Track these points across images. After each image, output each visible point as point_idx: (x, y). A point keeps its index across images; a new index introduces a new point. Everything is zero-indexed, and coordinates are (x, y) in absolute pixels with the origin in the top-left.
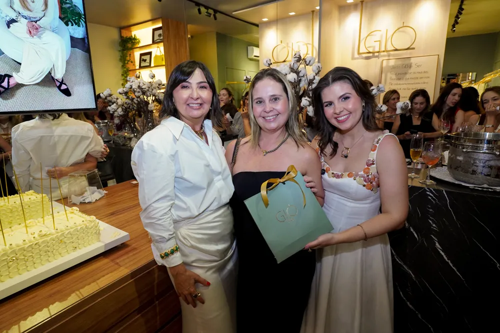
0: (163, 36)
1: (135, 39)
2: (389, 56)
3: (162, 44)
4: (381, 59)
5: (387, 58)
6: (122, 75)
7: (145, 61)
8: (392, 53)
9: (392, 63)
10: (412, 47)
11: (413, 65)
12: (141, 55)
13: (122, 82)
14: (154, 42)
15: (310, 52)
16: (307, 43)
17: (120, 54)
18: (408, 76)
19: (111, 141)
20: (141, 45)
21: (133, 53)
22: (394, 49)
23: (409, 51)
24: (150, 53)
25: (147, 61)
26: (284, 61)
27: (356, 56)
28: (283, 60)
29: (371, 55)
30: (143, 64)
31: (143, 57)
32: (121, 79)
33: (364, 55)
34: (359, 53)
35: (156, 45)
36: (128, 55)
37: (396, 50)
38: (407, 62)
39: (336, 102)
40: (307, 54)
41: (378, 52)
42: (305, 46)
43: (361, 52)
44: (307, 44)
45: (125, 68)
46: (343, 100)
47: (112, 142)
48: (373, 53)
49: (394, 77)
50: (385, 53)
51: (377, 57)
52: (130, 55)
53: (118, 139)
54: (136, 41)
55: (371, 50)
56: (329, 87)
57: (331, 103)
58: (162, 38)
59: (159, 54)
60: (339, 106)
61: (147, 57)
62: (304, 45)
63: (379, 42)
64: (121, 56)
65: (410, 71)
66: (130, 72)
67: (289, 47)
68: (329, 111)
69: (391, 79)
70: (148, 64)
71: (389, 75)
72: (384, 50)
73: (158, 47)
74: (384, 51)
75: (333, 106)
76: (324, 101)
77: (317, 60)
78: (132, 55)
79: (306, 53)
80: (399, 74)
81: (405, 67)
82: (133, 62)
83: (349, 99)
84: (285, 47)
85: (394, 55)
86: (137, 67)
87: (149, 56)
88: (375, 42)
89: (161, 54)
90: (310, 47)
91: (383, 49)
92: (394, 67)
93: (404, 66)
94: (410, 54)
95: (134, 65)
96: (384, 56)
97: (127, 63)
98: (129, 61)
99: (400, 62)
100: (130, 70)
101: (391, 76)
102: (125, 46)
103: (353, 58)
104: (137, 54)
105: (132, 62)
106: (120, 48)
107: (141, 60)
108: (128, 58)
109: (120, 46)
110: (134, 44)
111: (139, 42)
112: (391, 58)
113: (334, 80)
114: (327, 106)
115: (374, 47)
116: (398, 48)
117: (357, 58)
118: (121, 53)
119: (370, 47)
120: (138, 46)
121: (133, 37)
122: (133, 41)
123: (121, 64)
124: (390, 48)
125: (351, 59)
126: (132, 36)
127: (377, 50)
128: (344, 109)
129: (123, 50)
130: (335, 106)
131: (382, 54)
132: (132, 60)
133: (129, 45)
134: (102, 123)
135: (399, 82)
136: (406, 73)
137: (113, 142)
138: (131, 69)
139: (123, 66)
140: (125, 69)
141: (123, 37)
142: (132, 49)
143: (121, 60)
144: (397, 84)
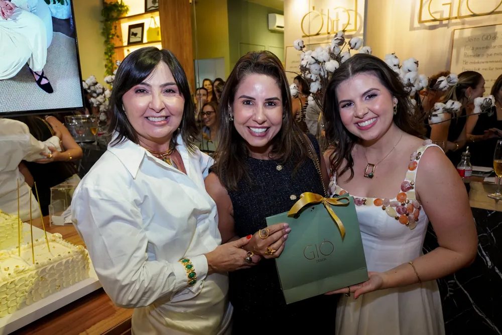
0: (158, 2)
1: (122, 6)
2: (463, 24)
3: (157, 13)
4: (452, 28)
5: (460, 27)
6: (106, 53)
7: (135, 35)
8: (467, 19)
9: (468, 33)
10: (498, 10)
11: (498, 35)
12: (131, 27)
13: (105, 63)
14: (147, 11)
15: (352, 21)
16: (347, 9)
17: (102, 26)
18: (490, 51)
19: (94, 142)
20: (129, 14)
21: (120, 24)
22: (472, 14)
23: (493, 16)
24: (142, 25)
25: (138, 36)
26: (318, 34)
27: (416, 24)
28: (316, 33)
29: (437, 24)
30: (133, 39)
31: (133, 30)
32: (104, 59)
33: (428, 24)
34: (420, 22)
35: (149, 15)
36: (113, 27)
37: (474, 15)
38: (490, 31)
39: (358, 101)
40: (348, 24)
41: (448, 19)
42: (346, 13)
43: (423, 19)
44: (348, 11)
45: (109, 44)
46: (368, 98)
47: (96, 143)
48: (441, 20)
49: (470, 52)
50: (458, 20)
51: (446, 25)
52: (116, 27)
53: (104, 140)
54: (123, 9)
55: (438, 16)
56: (348, 80)
57: (349, 103)
58: (157, 5)
59: (153, 26)
60: (362, 107)
61: (138, 30)
62: (344, 11)
63: (449, 5)
64: (104, 29)
65: (493, 44)
66: (116, 50)
67: (325, 15)
68: (347, 114)
69: (466, 55)
70: (140, 40)
71: (463, 51)
72: (457, 16)
73: (152, 17)
74: (456, 18)
75: (352, 106)
76: (340, 100)
77: (362, 32)
78: (118, 28)
79: (347, 22)
80: (477, 48)
81: (487, 39)
82: (120, 37)
83: (376, 97)
84: (318, 15)
85: (470, 23)
86: (125, 44)
87: (140, 28)
88: (443, 5)
89: (157, 27)
90: (352, 14)
91: (455, 14)
92: (470, 39)
93: (486, 37)
94: (496, 19)
95: (121, 40)
96: (456, 24)
97: (112, 38)
98: (113, 35)
99: (478, 33)
100: (116, 48)
101: (465, 51)
102: (108, 15)
103: (412, 28)
104: (124, 26)
105: (118, 37)
106: (102, 18)
107: (131, 34)
108: (113, 31)
109: (102, 15)
110: (120, 12)
111: (127, 10)
112: (466, 26)
113: (355, 71)
114: (344, 106)
115: (442, 13)
116: (477, 12)
117: (418, 29)
118: (103, 24)
119: (436, 12)
120: (127, 16)
121: (120, 3)
122: (120, 8)
123: (103, 39)
124: (465, 12)
125: (409, 29)
126: (118, 2)
127: (446, 15)
128: (369, 110)
129: (107, 20)
130: (356, 106)
131: (454, 21)
132: (118, 34)
133: (115, 15)
134: (83, 119)
135: (477, 60)
136: (487, 48)
137: (98, 143)
138: (117, 45)
139: (107, 42)
140: (109, 46)
141: (106, 3)
142: (119, 18)
143: (103, 34)
144: (474, 63)
